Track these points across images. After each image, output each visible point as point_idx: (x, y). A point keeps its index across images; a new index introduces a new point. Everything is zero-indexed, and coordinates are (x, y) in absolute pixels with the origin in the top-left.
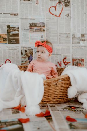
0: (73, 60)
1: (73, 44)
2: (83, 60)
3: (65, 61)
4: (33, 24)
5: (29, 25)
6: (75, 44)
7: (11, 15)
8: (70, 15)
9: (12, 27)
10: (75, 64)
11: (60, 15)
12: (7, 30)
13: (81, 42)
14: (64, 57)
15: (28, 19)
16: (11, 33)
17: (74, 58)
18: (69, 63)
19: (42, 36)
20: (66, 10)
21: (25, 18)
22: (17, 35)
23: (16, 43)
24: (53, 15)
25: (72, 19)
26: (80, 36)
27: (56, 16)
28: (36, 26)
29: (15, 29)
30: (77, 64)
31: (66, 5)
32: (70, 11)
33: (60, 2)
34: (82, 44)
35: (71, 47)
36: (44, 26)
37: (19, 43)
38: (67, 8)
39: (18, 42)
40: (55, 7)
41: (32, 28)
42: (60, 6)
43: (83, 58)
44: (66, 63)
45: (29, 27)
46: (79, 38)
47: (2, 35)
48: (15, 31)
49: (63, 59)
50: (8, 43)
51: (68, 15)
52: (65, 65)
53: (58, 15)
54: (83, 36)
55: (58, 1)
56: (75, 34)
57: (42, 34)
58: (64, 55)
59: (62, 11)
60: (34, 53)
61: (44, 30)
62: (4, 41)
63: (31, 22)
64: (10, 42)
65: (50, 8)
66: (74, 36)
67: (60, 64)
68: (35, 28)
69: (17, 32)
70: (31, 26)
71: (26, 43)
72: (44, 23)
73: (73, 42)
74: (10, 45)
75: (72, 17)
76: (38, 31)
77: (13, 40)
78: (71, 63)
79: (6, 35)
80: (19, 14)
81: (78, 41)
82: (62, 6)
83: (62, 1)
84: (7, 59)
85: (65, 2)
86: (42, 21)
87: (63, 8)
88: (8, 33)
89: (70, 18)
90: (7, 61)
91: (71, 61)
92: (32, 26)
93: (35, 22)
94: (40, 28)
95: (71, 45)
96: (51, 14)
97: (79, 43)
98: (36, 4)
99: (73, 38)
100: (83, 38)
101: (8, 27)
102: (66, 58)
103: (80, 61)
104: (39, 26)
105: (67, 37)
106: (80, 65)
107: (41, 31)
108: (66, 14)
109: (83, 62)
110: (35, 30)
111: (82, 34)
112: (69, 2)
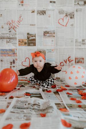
0: (76, 59)
1: (76, 47)
2: (83, 59)
3: (69, 59)
4: (46, 31)
5: (43, 33)
6: (77, 47)
7: (30, 25)
8: (74, 25)
9: (31, 34)
10: (77, 61)
11: (66, 25)
12: (27, 36)
13: (82, 45)
14: (69, 56)
15: (42, 28)
16: (30, 39)
17: (77, 57)
18: (72, 61)
19: (52, 41)
20: (71, 21)
21: (41, 28)
22: (34, 40)
23: (33, 46)
24: (61, 25)
25: (75, 28)
26: (81, 41)
27: (63, 26)
28: (48, 33)
29: (33, 35)
30: (79, 61)
31: (71, 18)
32: (74, 22)
33: (66, 15)
34: (83, 47)
35: (74, 49)
36: (54, 33)
37: (36, 46)
38: (72, 20)
39: (34, 44)
40: (63, 19)
41: (45, 34)
42: (66, 18)
43: (83, 57)
44: (70, 61)
45: (43, 34)
46: (81, 42)
47: (24, 40)
48: (33, 37)
49: (68, 58)
50: (28, 46)
51: (72, 25)
52: (70, 62)
53: (65, 25)
54: (83, 40)
55: (65, 15)
56: (77, 39)
57: (53, 39)
58: (69, 55)
59: (68, 22)
60: (46, 53)
61: (54, 36)
62: (25, 44)
63: (45, 30)
64: (29, 45)
65: (59, 19)
66: (77, 41)
67: (66, 61)
68: (48, 35)
69: (34, 38)
70: (44, 33)
71: (40, 46)
72: (54, 31)
73: (75, 45)
74: (29, 47)
75: (75, 26)
76: (50, 36)
77: (31, 43)
78: (74, 61)
79: (26, 40)
80: (36, 25)
81: (80, 44)
82: (68, 18)
83: (68, 15)
84: (27, 57)
85: (71, 15)
86: (53, 30)
87: (69, 20)
88: (28, 38)
89: (74, 27)
90: (27, 59)
91: (74, 59)
92: (46, 33)
93: (48, 30)
94: (51, 34)
95: (74, 47)
96: (59, 24)
97: (80, 46)
98: (49, 17)
99: (76, 42)
100: (83, 42)
101: (28, 34)
102: (70, 57)
103: (81, 60)
104: (50, 33)
105: (72, 41)
106: (80, 63)
107: (52, 37)
108: (71, 24)
109: (83, 60)
110: (47, 36)
111: (83, 39)
112: (74, 15)
